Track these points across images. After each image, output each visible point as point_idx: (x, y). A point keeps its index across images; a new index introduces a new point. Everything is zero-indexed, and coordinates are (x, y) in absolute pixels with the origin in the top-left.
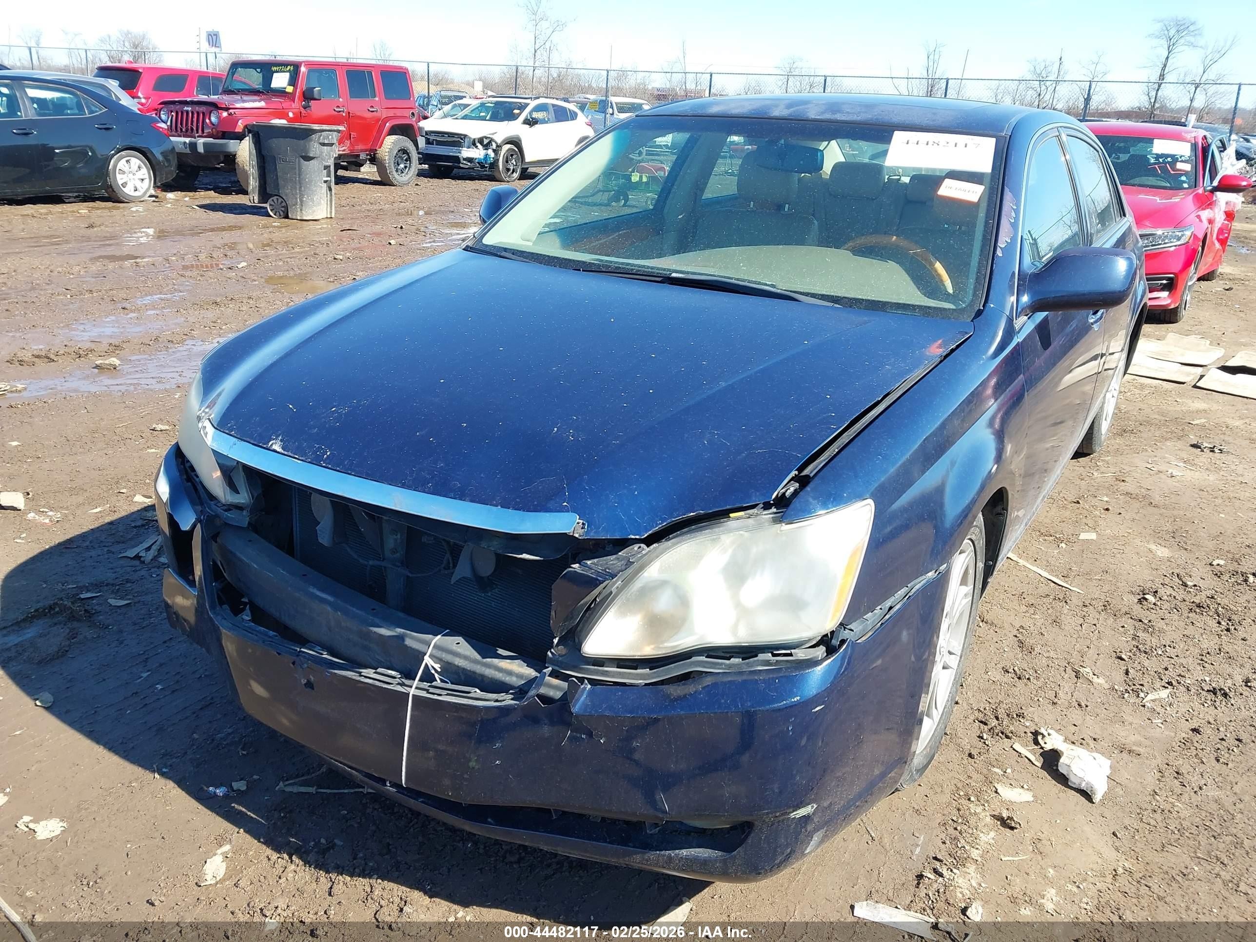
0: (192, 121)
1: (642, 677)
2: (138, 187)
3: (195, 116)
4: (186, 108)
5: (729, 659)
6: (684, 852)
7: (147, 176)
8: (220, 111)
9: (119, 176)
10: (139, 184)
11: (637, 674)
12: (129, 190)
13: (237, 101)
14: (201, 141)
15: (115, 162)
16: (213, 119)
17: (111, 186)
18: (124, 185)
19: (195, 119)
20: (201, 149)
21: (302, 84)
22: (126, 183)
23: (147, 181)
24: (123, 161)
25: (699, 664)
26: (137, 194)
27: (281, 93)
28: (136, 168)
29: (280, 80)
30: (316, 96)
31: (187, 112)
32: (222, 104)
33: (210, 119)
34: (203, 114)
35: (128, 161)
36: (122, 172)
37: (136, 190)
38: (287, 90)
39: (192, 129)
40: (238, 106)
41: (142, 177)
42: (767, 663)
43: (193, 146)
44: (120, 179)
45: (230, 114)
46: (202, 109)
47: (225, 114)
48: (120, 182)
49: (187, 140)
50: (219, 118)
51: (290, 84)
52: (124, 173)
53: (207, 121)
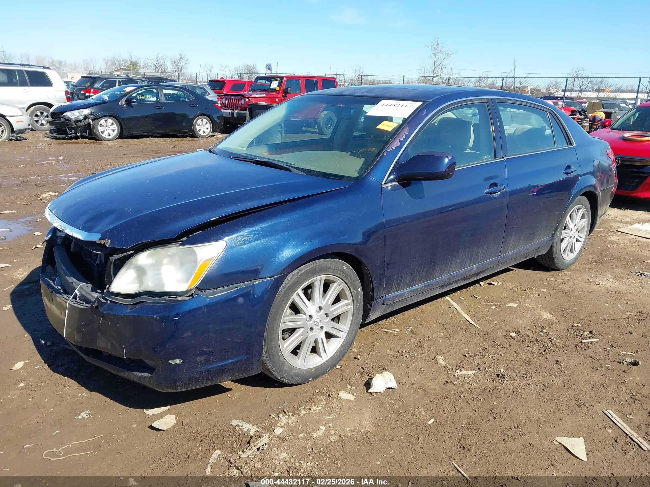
0: (234, 103)
1: (128, 302)
2: (205, 132)
3: (235, 101)
4: (232, 98)
5: (154, 297)
6: (140, 374)
7: (209, 127)
8: (245, 99)
9: (197, 127)
10: (205, 130)
11: (127, 301)
12: (201, 133)
13: (253, 94)
14: (236, 112)
15: (196, 120)
16: (242, 102)
17: (194, 131)
18: (199, 130)
19: (235, 103)
20: (235, 116)
21: (284, 86)
22: (200, 130)
23: (209, 129)
24: (200, 120)
25: (145, 298)
26: (205, 134)
27: (274, 90)
28: (205, 123)
29: (275, 85)
30: (289, 92)
31: (232, 99)
32: (246, 95)
33: (241, 102)
34: (239, 100)
35: (202, 120)
36: (199, 125)
37: (204, 133)
38: (277, 89)
39: (234, 106)
40: (253, 96)
41: (207, 127)
42: (165, 300)
43: (232, 114)
44: (198, 128)
45: (249, 100)
46: (239, 98)
47: (247, 100)
48: (198, 129)
49: (230, 111)
50: (244, 101)
51: (278, 86)
52: (200, 125)
53: (240, 103)
